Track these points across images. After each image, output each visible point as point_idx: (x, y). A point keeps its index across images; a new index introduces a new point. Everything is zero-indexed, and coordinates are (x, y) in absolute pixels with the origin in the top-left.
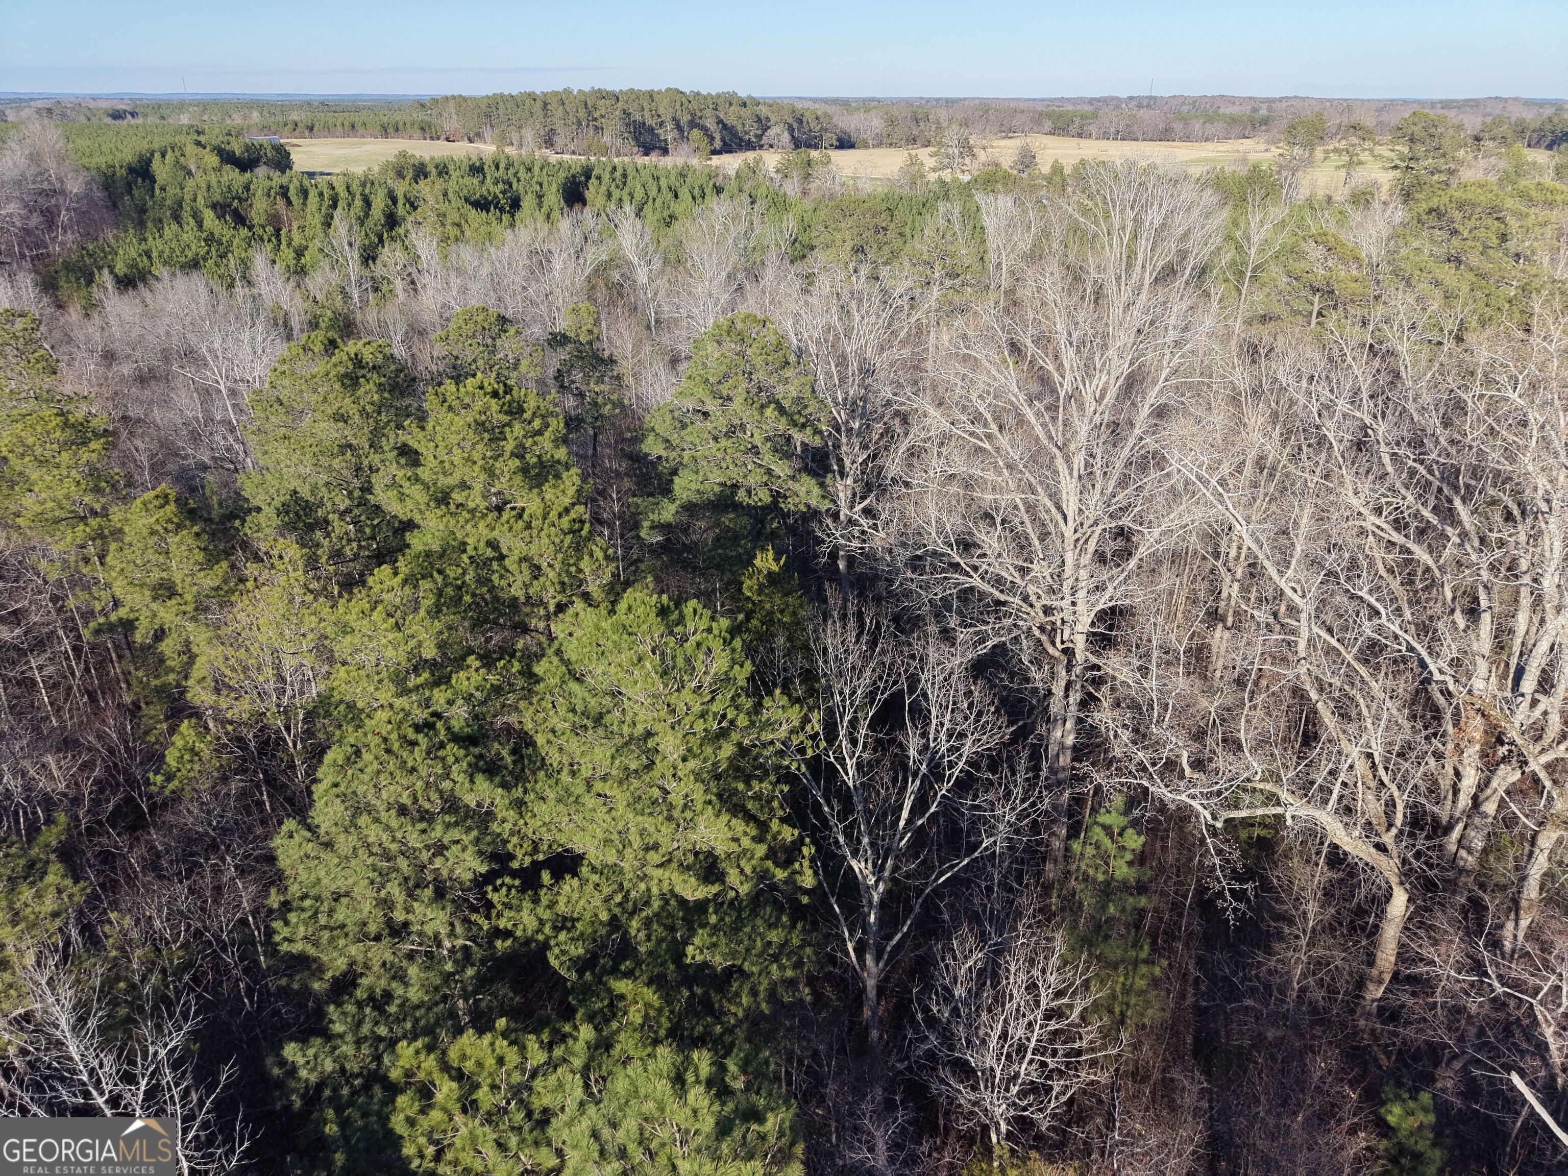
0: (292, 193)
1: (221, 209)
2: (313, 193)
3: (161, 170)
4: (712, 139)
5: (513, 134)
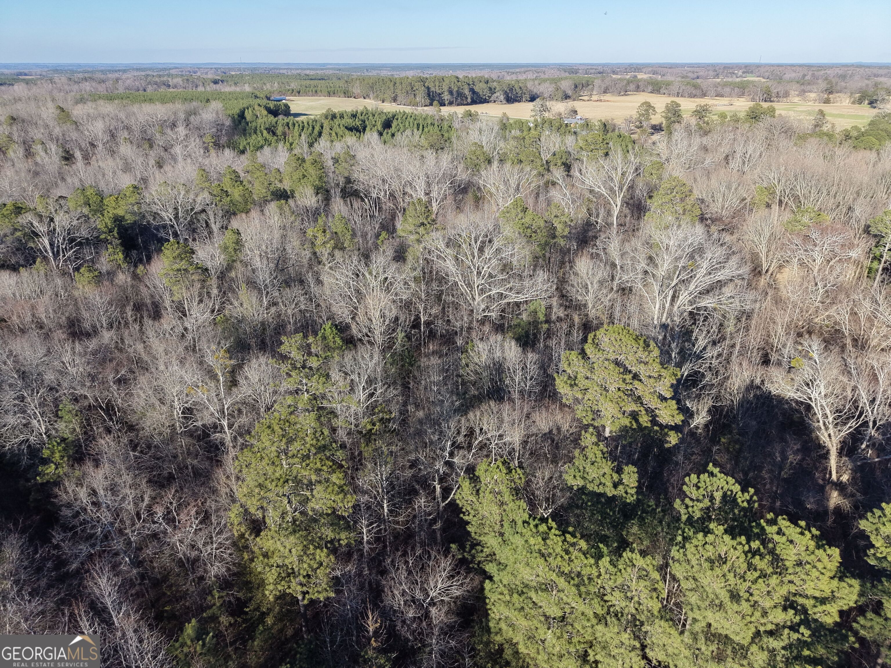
0: (290, 125)
1: (268, 130)
2: (297, 125)
3: (248, 115)
4: (467, 98)
5: (381, 96)
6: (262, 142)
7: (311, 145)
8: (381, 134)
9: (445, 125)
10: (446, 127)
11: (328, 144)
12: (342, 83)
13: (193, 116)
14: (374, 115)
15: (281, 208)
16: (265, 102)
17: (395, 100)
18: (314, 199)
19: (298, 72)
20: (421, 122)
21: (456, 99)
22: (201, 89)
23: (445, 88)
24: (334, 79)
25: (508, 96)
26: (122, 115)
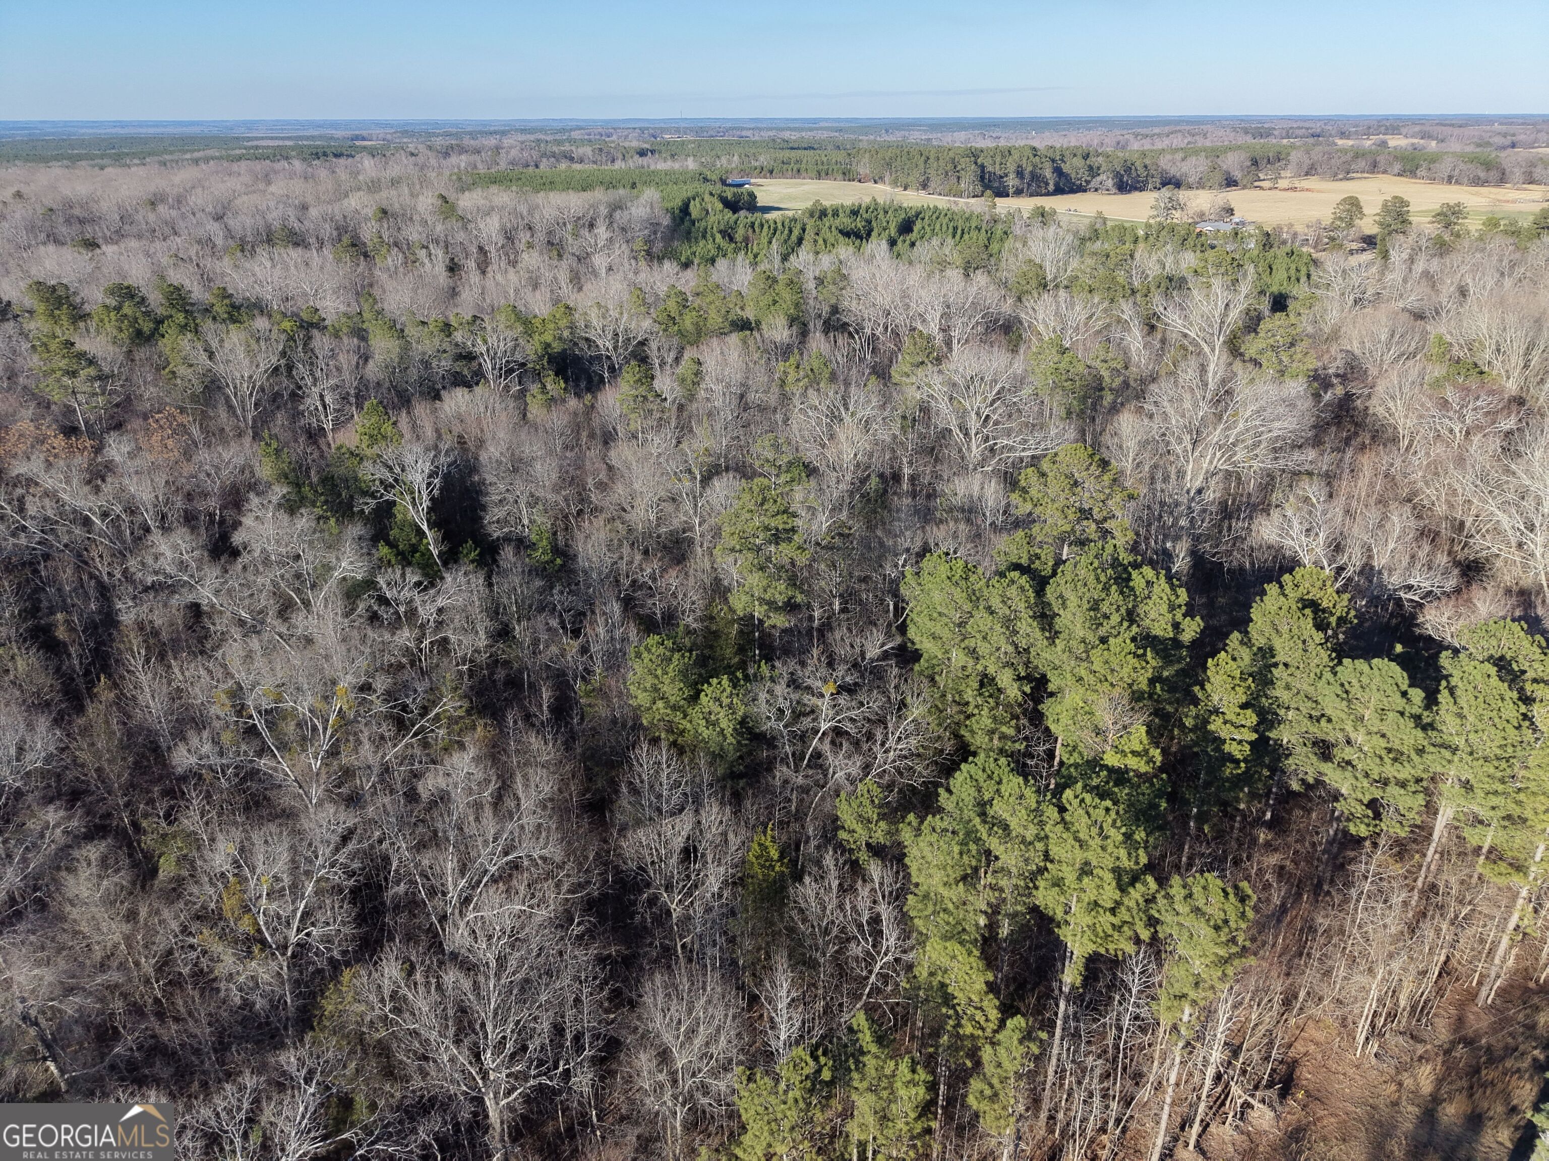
0: (756, 226)
1: (724, 233)
2: (766, 226)
3: (695, 210)
4: (1047, 184)
5: (903, 179)
6: (713, 252)
7: (785, 258)
8: (892, 243)
9: (999, 229)
10: (999, 233)
11: (811, 257)
12: (841, 156)
13: (619, 212)
14: (886, 212)
15: (744, 342)
16: (718, 188)
17: (924, 186)
18: (786, 333)
19: (771, 133)
20: (960, 224)
21: (1029, 185)
22: (619, 165)
23: (1011, 167)
24: (829, 147)
25: (1121, 181)
26: (523, 209)
